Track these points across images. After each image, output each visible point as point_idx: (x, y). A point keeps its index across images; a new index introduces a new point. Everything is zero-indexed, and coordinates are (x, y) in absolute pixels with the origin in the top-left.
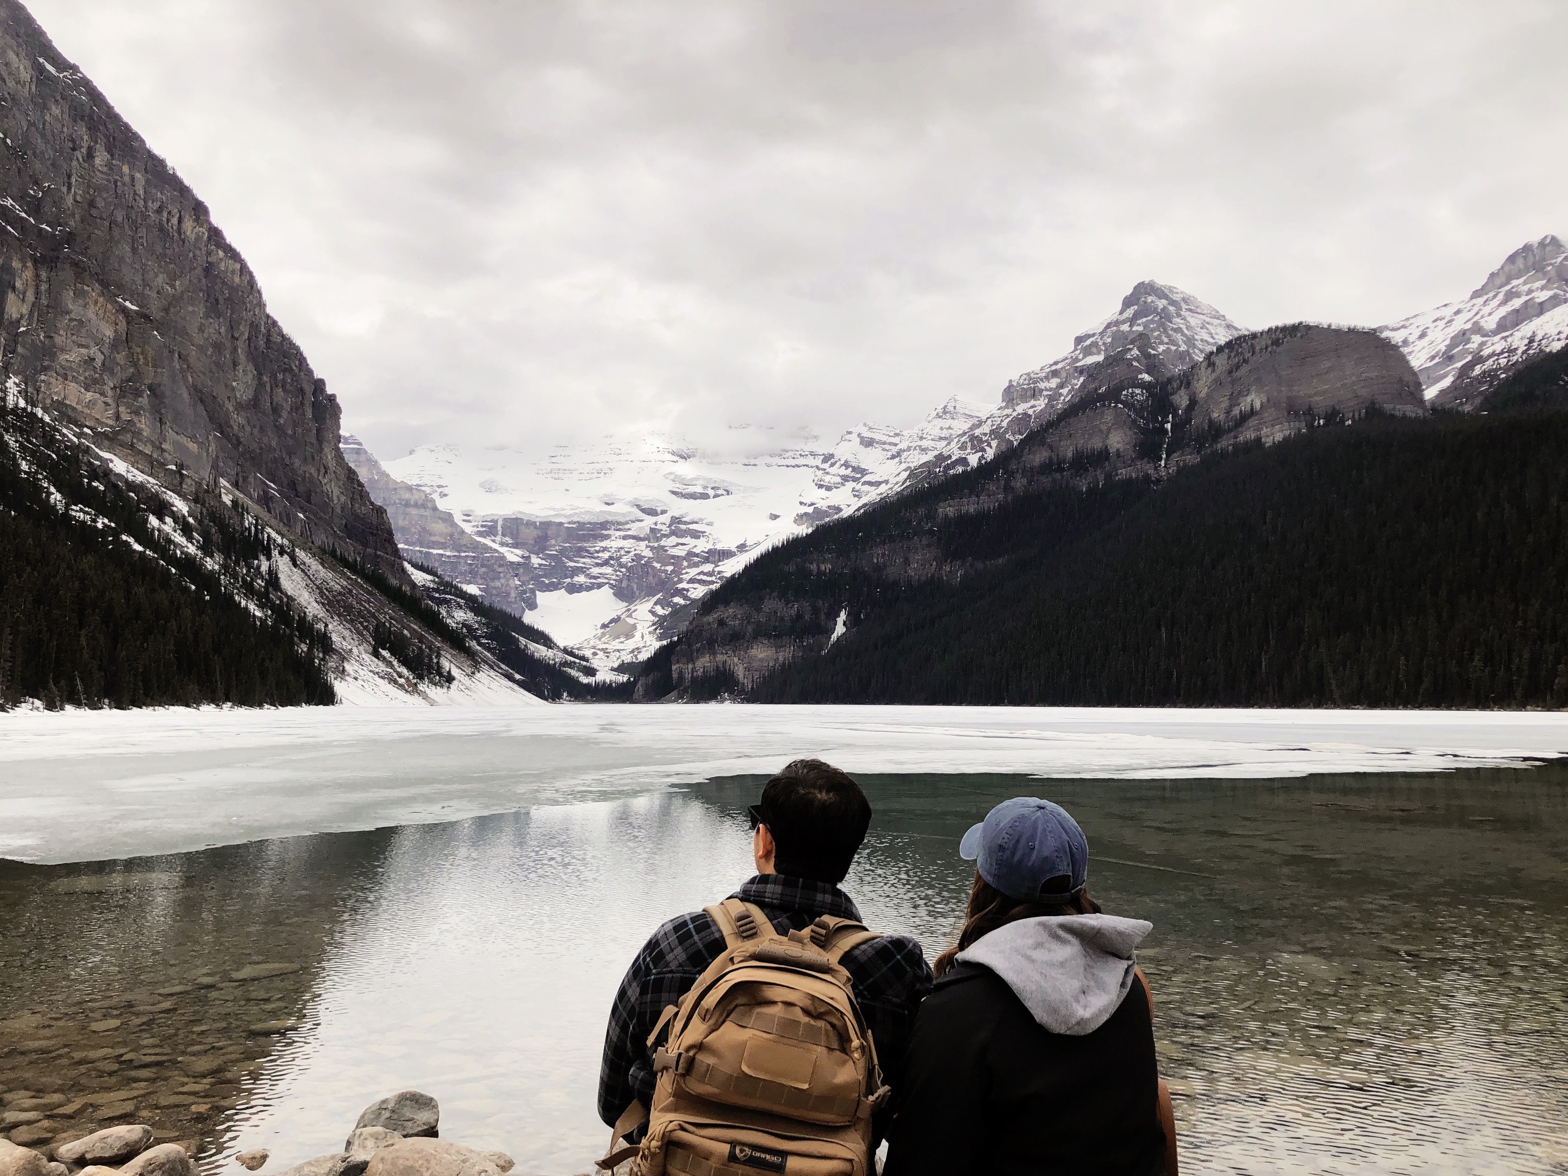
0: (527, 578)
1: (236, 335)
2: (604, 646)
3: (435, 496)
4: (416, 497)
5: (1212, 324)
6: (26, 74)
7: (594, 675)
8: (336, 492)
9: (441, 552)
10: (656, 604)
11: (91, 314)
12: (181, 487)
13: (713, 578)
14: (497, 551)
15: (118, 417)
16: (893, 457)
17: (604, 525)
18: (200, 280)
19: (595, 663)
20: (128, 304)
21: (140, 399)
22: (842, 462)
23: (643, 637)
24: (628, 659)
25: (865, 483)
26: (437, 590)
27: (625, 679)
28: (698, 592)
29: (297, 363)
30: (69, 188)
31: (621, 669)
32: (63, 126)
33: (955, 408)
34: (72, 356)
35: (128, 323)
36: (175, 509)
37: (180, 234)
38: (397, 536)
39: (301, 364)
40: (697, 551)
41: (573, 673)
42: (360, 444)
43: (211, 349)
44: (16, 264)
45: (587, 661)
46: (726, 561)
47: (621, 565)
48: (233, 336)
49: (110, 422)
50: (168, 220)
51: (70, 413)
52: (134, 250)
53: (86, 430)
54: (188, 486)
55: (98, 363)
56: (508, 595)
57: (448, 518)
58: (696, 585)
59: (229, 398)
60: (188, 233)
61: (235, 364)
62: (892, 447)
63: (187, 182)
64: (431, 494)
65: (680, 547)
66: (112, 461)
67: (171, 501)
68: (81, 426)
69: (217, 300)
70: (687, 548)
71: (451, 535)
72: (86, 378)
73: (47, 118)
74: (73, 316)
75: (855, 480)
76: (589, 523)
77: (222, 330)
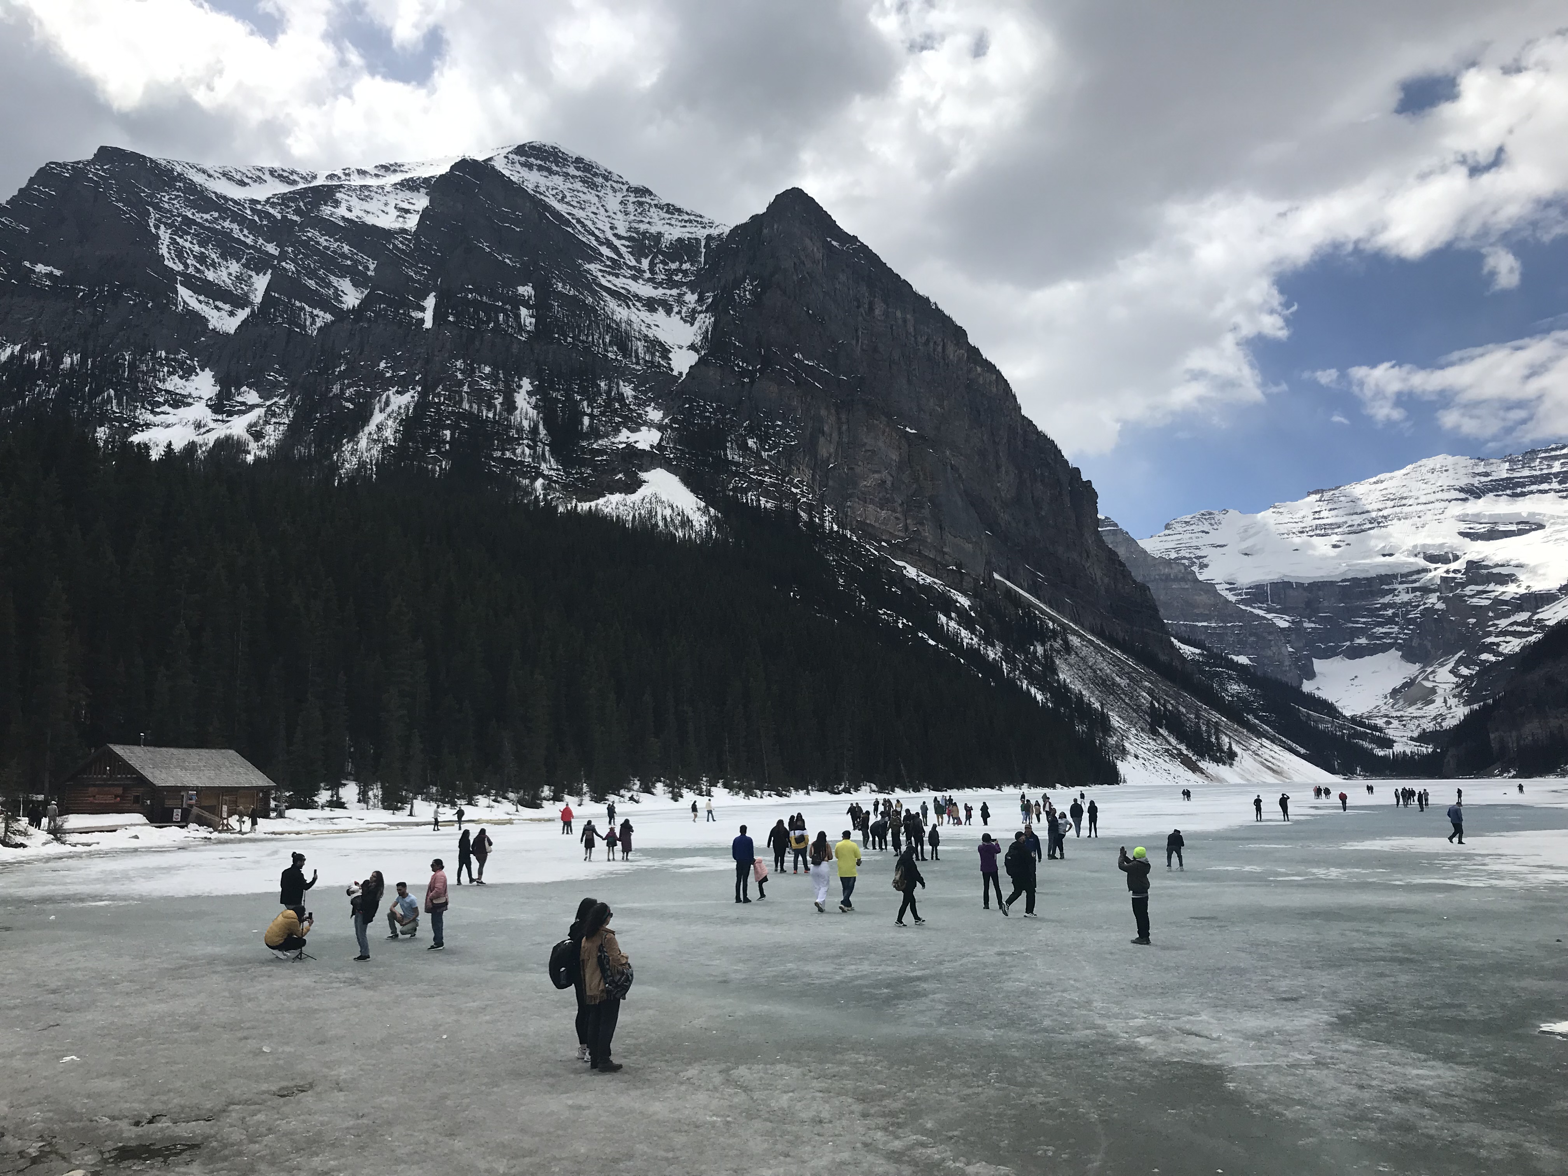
0: (1301, 645)
1: (997, 440)
2: (1399, 714)
3: (1195, 569)
4: (1175, 570)
6: (819, 255)
7: (1391, 747)
8: (1099, 574)
9: (1205, 624)
10: (1459, 663)
11: (880, 444)
12: (962, 585)
13: (1532, 629)
14: (1265, 618)
15: (906, 528)
17: (1387, 579)
18: (963, 397)
19: (1391, 733)
20: (908, 429)
21: (923, 511)
23: (1445, 701)
24: (1430, 727)
26: (1207, 664)
27: (1430, 750)
28: (1512, 646)
29: (1053, 457)
30: (858, 341)
31: (1424, 738)
32: (849, 289)
34: (869, 482)
35: (909, 446)
36: (958, 605)
37: (944, 359)
38: (1162, 612)
39: (1056, 455)
40: (1506, 598)
41: (1366, 744)
42: (1116, 525)
43: (977, 457)
44: (823, 412)
45: (1380, 730)
46: (1546, 607)
47: (1410, 621)
48: (994, 442)
49: (901, 534)
50: (934, 350)
51: (870, 530)
52: (909, 382)
53: (883, 543)
54: (968, 583)
55: (889, 483)
56: (1282, 663)
57: (1209, 587)
58: (1508, 638)
59: (995, 498)
60: (951, 357)
61: (998, 467)
63: (947, 313)
64: (1190, 567)
65: (1484, 596)
66: (905, 568)
67: (954, 598)
68: (879, 542)
69: (979, 412)
70: (1492, 595)
71: (1215, 606)
72: (880, 499)
73: (837, 286)
74: (868, 448)
76: (1364, 579)
77: (985, 438)
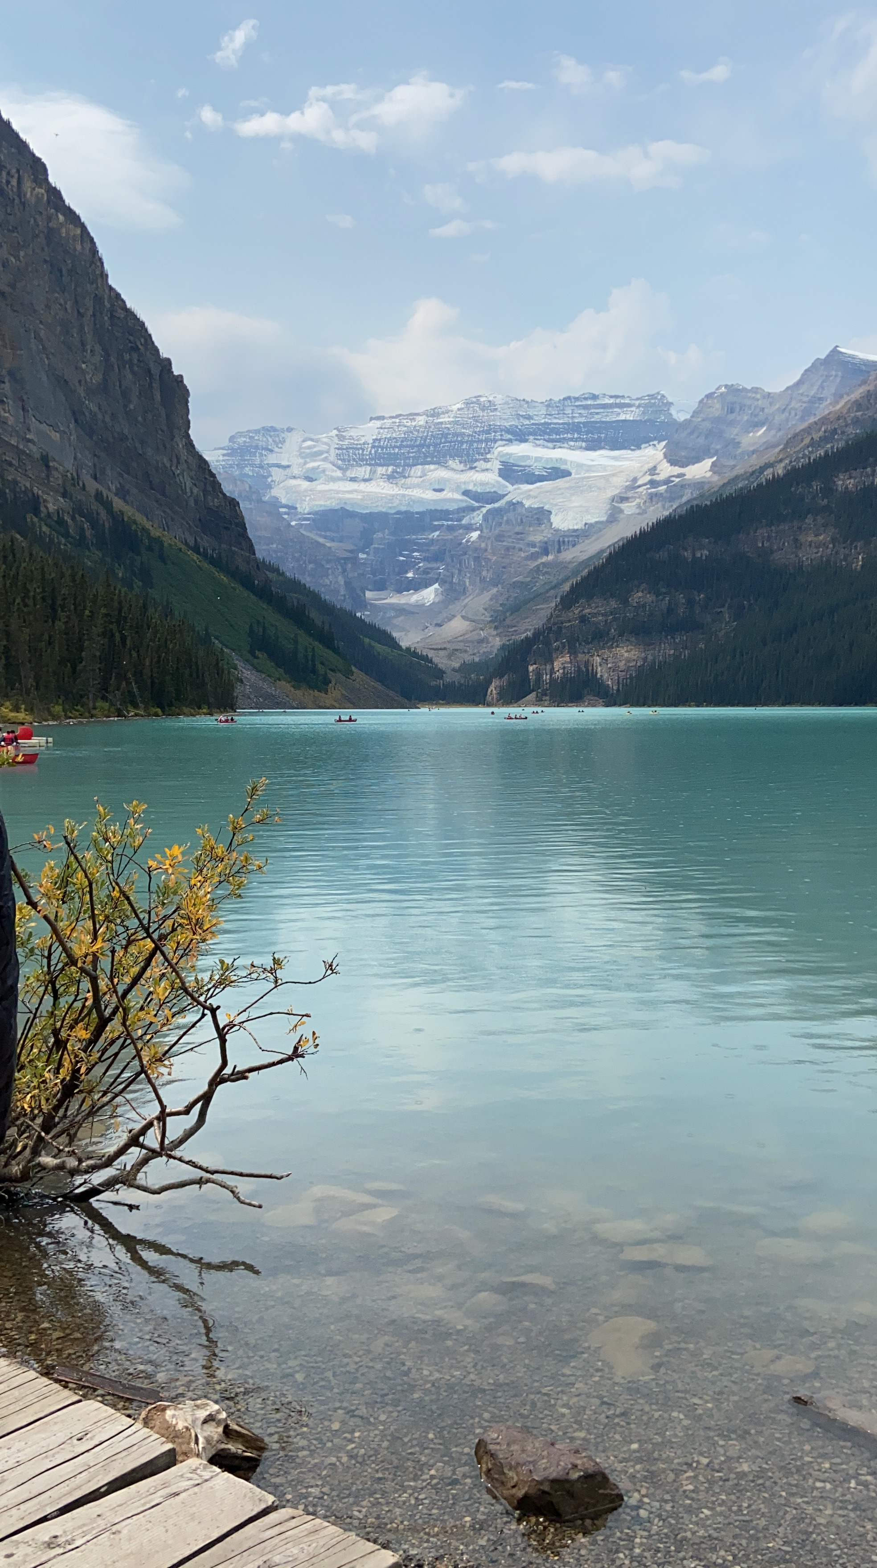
0: (355, 575)
1: (81, 311)
7: (442, 677)
8: (189, 483)
12: (49, 480)
17: (436, 514)
18: (43, 250)
21: (2, 385)
29: (143, 340)
37: (19, 196)
39: (146, 340)
43: (59, 328)
45: (430, 661)
47: (454, 558)
48: (79, 312)
50: (8, 182)
56: (338, 592)
59: (80, 382)
60: (29, 194)
61: (83, 344)
69: (61, 271)
70: (524, 537)
76: (417, 513)
77: (68, 306)
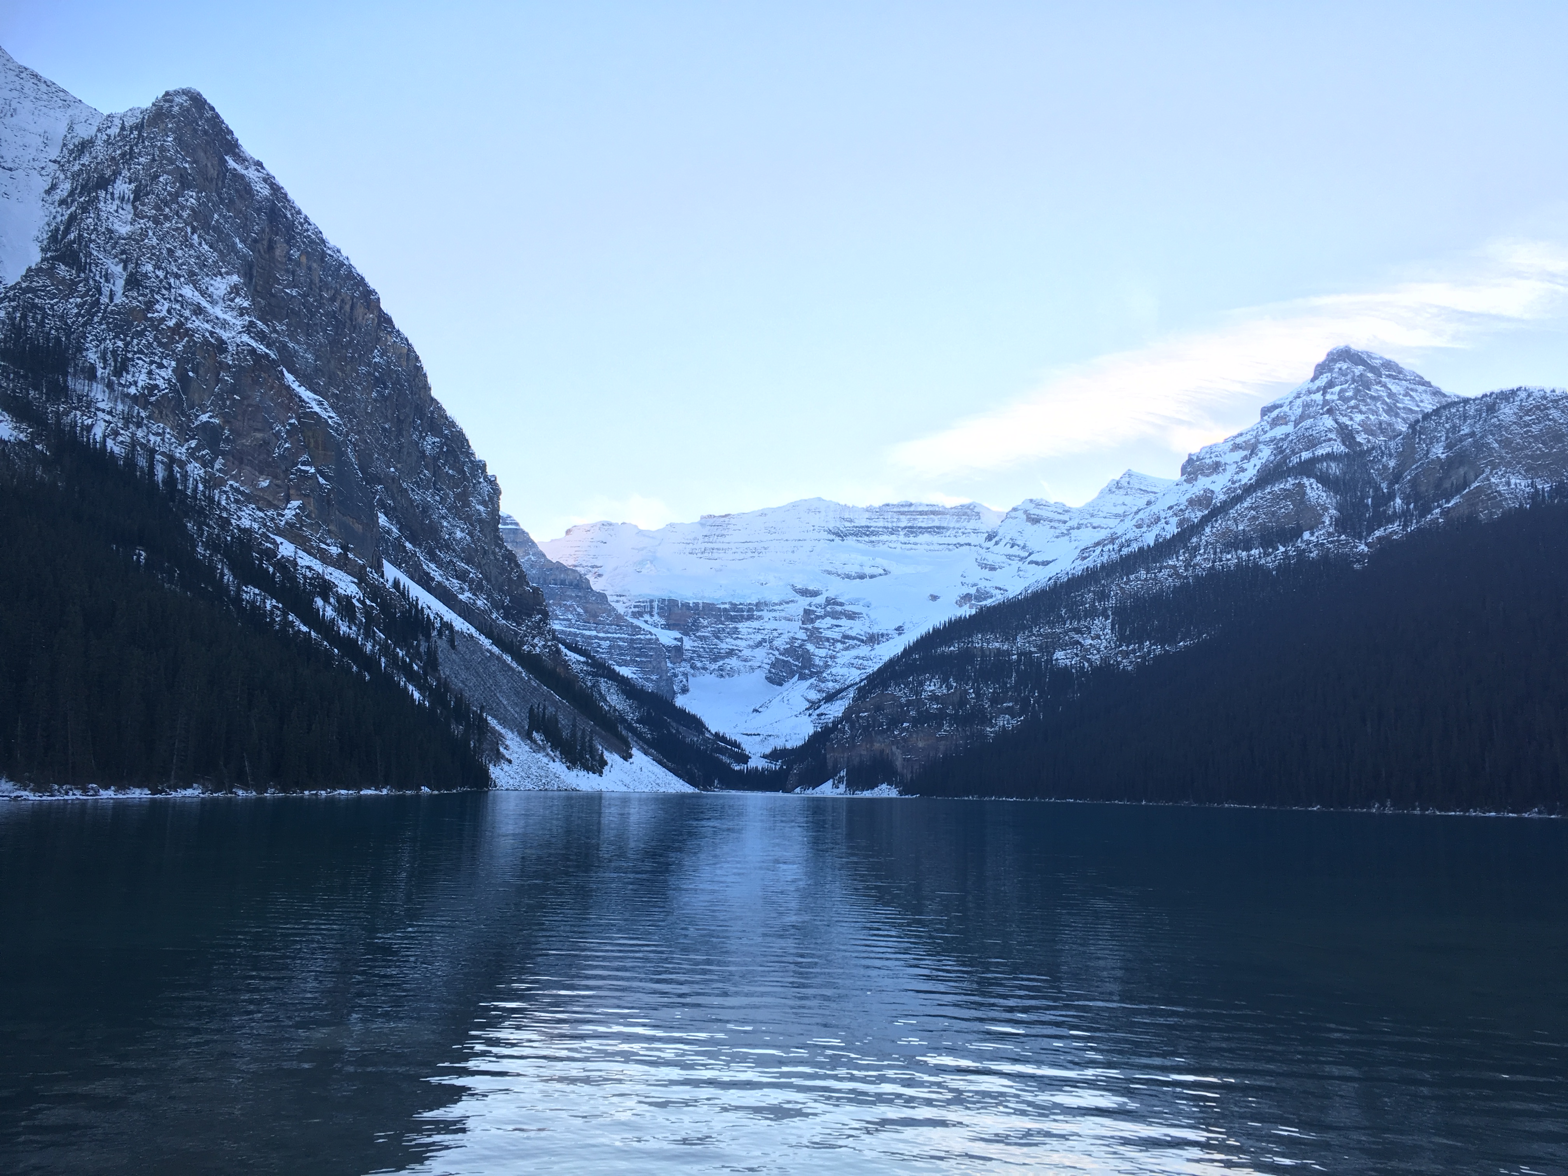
0: (679, 661)
3: (590, 577)
4: (571, 577)
5: (1416, 391)
7: (746, 762)
9: (594, 633)
12: (345, 569)
13: (870, 662)
14: (649, 632)
15: (288, 498)
16: (1063, 534)
17: (757, 606)
19: (747, 749)
22: (1007, 540)
24: (780, 745)
25: (1031, 562)
26: (589, 672)
27: (778, 767)
28: (854, 677)
29: (459, 446)
30: (251, 279)
31: (774, 755)
33: (1129, 483)
34: (249, 440)
36: (339, 589)
37: (351, 319)
39: (463, 446)
40: (853, 633)
41: (725, 759)
42: (517, 524)
45: (740, 747)
46: (883, 644)
47: (774, 648)
54: (352, 566)
57: (602, 598)
60: (360, 319)
62: (1061, 525)
63: (360, 271)
64: (585, 574)
65: (837, 629)
66: (282, 544)
67: (336, 582)
70: (843, 629)
75: (1022, 559)
